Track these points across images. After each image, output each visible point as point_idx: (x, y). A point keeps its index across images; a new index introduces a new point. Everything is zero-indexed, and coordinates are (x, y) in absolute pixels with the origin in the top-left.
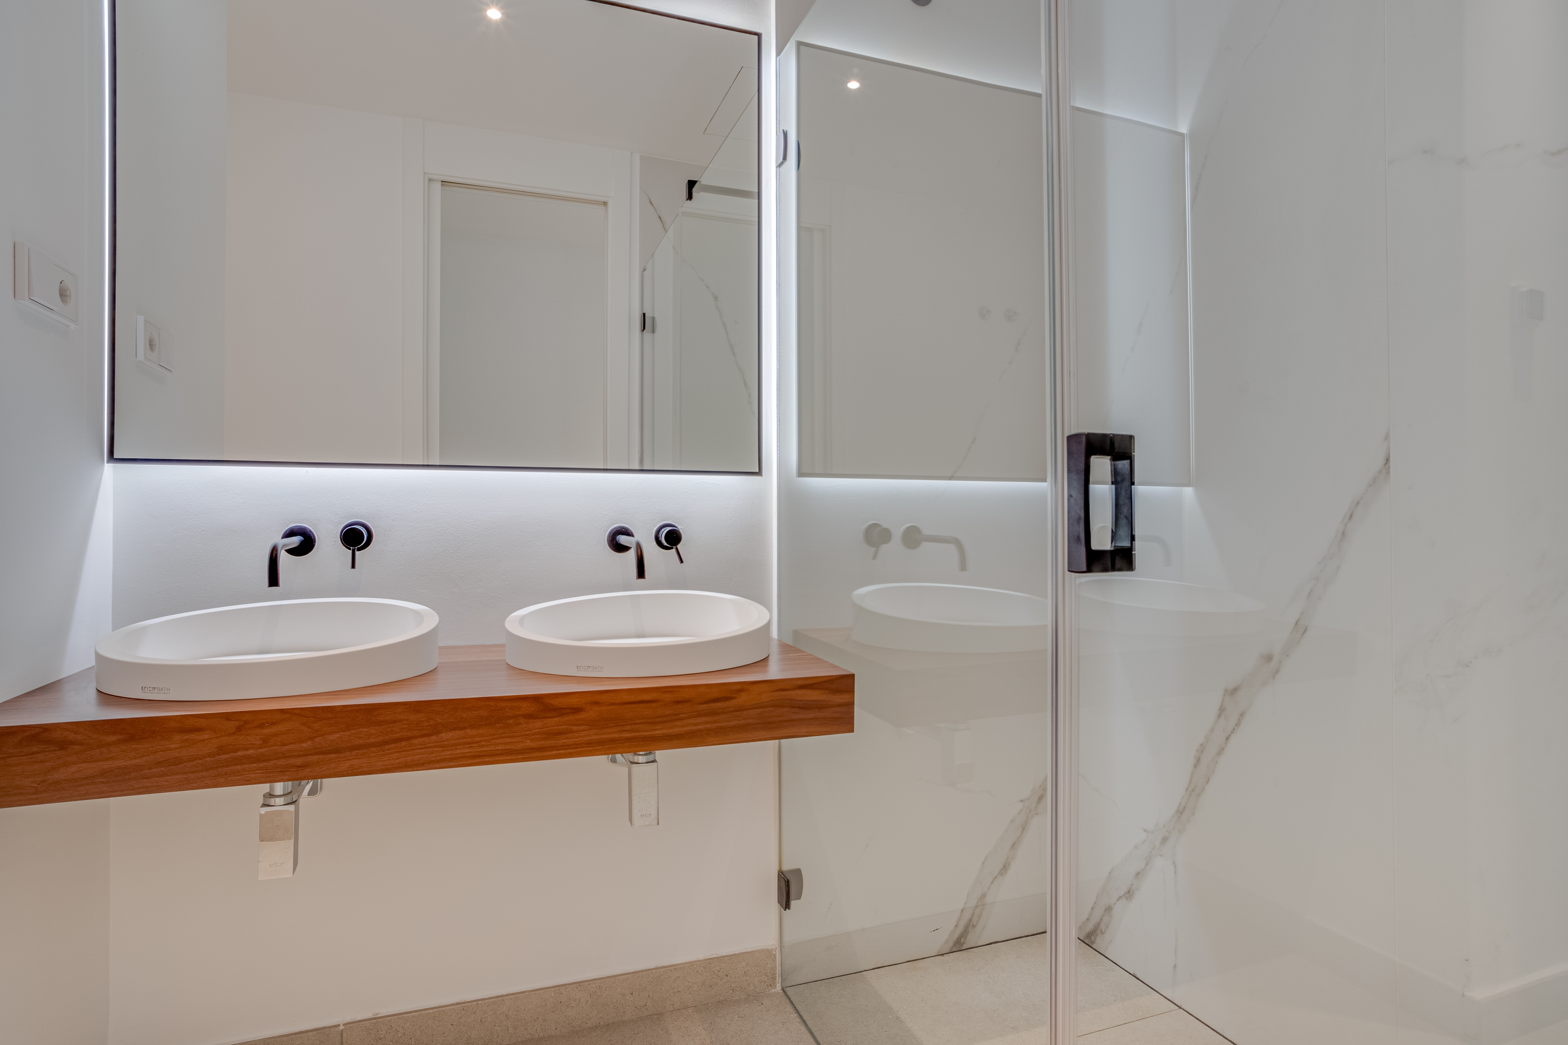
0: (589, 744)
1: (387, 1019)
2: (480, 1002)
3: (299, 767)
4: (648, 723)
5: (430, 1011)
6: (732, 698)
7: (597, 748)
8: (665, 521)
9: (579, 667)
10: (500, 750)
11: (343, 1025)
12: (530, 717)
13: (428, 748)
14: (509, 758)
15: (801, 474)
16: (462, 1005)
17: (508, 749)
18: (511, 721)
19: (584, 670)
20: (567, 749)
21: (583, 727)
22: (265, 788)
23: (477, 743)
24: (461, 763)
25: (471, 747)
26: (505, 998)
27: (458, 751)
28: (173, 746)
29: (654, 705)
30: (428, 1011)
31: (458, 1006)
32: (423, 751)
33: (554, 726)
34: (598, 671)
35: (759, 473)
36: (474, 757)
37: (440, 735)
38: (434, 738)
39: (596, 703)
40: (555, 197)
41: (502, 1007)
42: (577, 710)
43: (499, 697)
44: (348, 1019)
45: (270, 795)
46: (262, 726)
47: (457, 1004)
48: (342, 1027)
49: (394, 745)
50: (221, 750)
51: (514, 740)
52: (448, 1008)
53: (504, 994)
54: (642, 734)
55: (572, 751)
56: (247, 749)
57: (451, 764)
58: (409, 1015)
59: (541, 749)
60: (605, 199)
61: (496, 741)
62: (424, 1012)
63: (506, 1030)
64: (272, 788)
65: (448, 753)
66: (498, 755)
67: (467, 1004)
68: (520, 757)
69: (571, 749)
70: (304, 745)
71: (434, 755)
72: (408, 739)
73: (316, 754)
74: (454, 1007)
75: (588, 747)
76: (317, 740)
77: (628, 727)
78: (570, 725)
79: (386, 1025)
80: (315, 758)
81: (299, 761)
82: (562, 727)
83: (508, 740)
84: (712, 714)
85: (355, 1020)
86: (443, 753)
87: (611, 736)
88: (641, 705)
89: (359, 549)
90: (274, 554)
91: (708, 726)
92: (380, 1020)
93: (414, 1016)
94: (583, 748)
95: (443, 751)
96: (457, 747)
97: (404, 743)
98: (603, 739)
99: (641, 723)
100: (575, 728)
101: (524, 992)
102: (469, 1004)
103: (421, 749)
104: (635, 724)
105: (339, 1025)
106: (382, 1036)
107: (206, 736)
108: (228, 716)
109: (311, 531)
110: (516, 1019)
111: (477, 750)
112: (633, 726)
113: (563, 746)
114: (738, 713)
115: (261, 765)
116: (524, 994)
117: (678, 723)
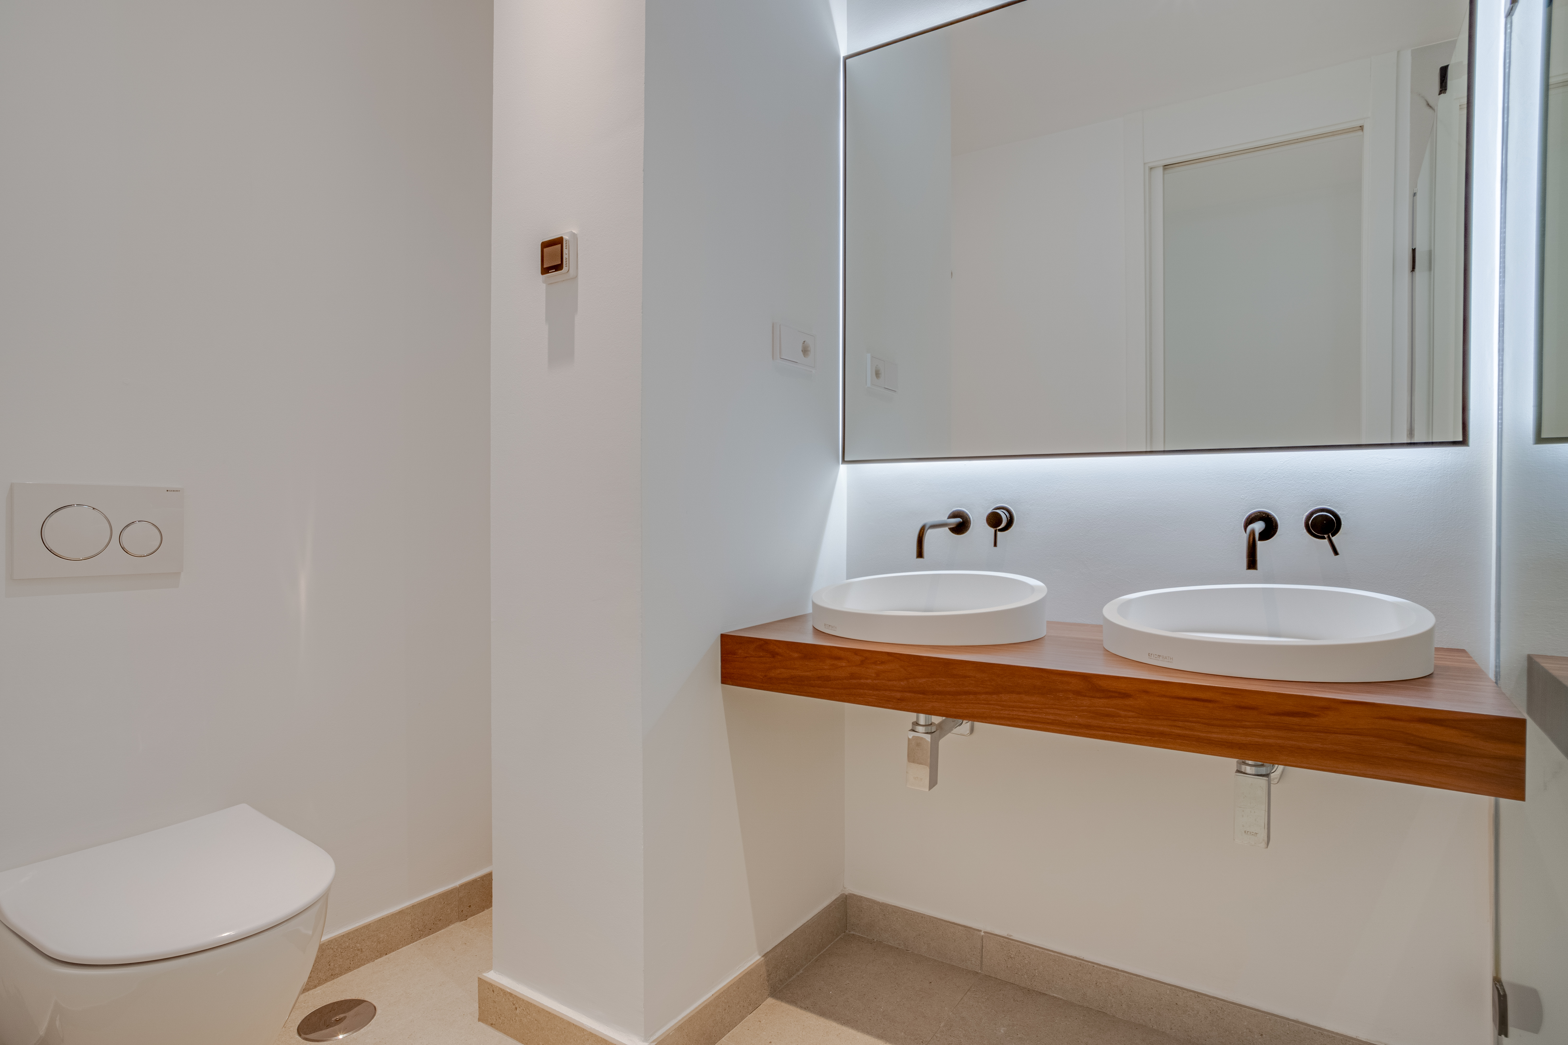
0: (1137, 732)
1: (1016, 943)
2: (1096, 966)
3: (899, 699)
4: (1204, 724)
5: (1051, 953)
6: (1315, 716)
7: (1146, 738)
8: (1320, 505)
9: (1150, 655)
10: (1051, 719)
11: (984, 932)
12: (1078, 693)
13: (990, 704)
14: (1058, 728)
15: (1540, 439)
16: (1080, 961)
17: (1058, 720)
18: (1061, 695)
19: (1154, 658)
20: (1114, 732)
21: (1131, 714)
22: (912, 716)
23: (1030, 708)
24: (1017, 724)
25: (1025, 711)
26: (1120, 973)
27: (1015, 713)
28: (826, 667)
29: (1211, 705)
30: (1049, 952)
31: (1075, 960)
32: (986, 706)
33: (1102, 707)
34: (1168, 662)
35: (1464, 442)
36: (1028, 721)
37: (1001, 695)
38: (994, 696)
39: (1146, 692)
40: (1295, 141)
41: (1116, 979)
42: (1125, 695)
43: (1050, 670)
44: (989, 929)
45: (917, 723)
46: (875, 663)
47: (1076, 958)
48: (982, 934)
49: (964, 696)
50: (853, 676)
51: (1063, 713)
52: (1067, 957)
53: (1120, 969)
54: (1196, 733)
55: (1119, 735)
56: (867, 679)
57: (1009, 723)
58: (1034, 948)
59: (1088, 727)
60: (1359, 123)
61: (1047, 710)
62: (1046, 951)
63: (1120, 1005)
64: (918, 718)
65: (1007, 712)
66: (1048, 723)
67: (1084, 962)
68: (1068, 730)
69: (1118, 733)
70: (902, 683)
71: (995, 712)
72: (975, 693)
73: (910, 692)
74: (1072, 959)
75: (1136, 735)
76: (910, 681)
77: (1180, 724)
78: (1118, 709)
79: (1016, 948)
80: (909, 695)
81: (898, 695)
82: (1109, 709)
83: (1059, 712)
84: (1285, 729)
85: (993, 933)
86: (1001, 712)
87: (1161, 729)
88: (1195, 702)
89: (1001, 530)
90: (921, 533)
91: (1279, 741)
92: (1011, 941)
93: (1038, 951)
94: (1130, 734)
95: (1002, 710)
96: (1014, 709)
97: (971, 697)
98: (1152, 730)
99: (1195, 722)
100: (1122, 713)
101: (1139, 976)
102: (1086, 963)
103: (984, 704)
104: (1188, 721)
105: (981, 931)
106: (1012, 956)
107: (844, 664)
108: (856, 652)
109: (967, 515)
110: (1130, 998)
111: (1031, 715)
112: (1186, 723)
113: (1110, 728)
114: (1322, 734)
115: (875, 693)
116: (1139, 978)
117: (1241, 731)
